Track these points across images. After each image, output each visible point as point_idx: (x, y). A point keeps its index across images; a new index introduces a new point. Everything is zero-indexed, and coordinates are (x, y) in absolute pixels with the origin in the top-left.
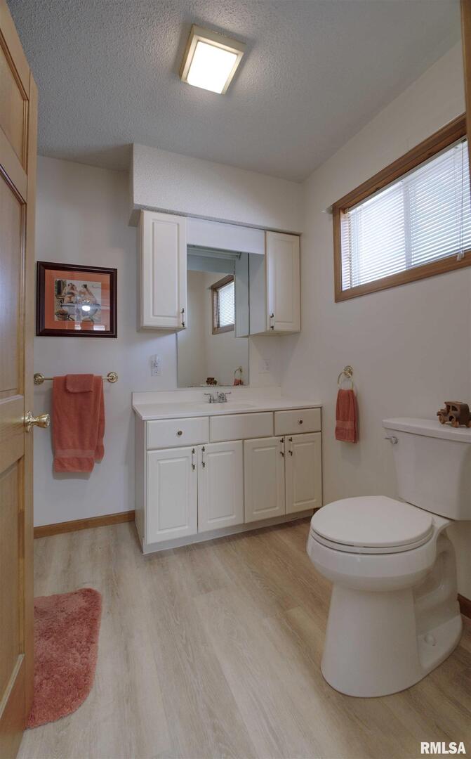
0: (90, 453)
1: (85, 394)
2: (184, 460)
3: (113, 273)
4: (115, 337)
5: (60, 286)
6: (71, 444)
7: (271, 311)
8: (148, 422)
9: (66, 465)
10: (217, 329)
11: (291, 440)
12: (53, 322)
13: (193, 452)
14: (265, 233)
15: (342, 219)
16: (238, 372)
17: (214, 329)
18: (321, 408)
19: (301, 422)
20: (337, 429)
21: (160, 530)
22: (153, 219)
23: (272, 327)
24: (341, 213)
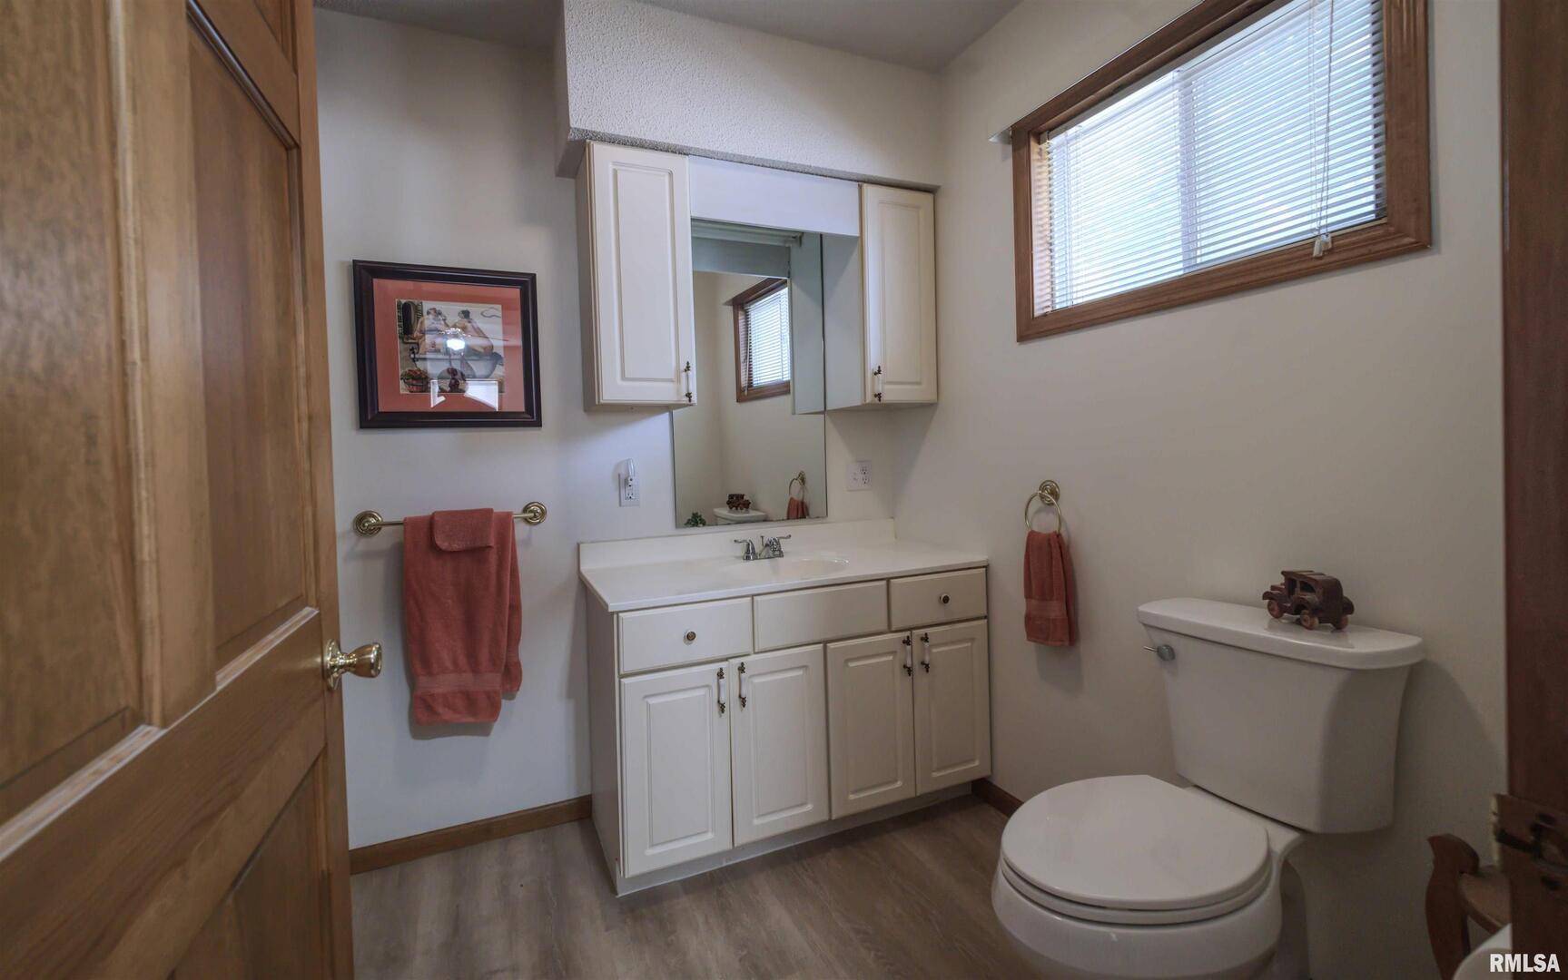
0: (493, 680)
1: (477, 552)
2: (702, 692)
3: (526, 284)
4: (538, 423)
5: (408, 316)
6: (448, 664)
7: (873, 361)
8: (621, 614)
9: (440, 710)
10: (749, 393)
11: (925, 639)
12: (396, 396)
13: (720, 675)
14: (860, 187)
15: (1034, 156)
16: (797, 484)
17: (740, 390)
18: (986, 567)
19: (946, 600)
20: (1029, 619)
21: (653, 845)
22: (614, 163)
23: (879, 396)
24: (1033, 144)
